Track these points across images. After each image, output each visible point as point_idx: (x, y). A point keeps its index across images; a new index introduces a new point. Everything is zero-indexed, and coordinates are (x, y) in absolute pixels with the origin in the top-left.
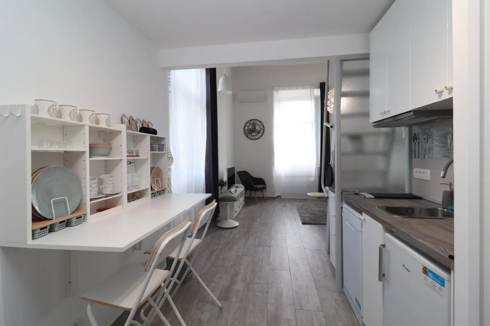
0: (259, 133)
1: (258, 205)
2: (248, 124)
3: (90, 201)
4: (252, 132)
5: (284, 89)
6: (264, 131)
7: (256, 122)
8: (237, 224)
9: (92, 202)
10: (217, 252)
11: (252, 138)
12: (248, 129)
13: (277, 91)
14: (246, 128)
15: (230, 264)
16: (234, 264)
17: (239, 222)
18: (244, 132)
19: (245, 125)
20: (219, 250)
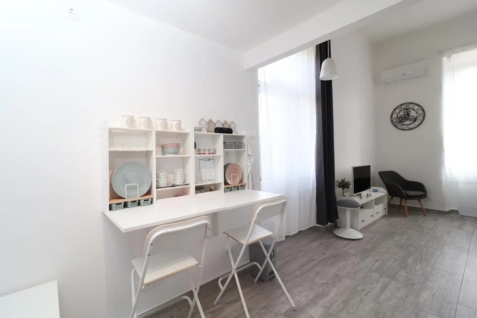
0: (415, 121)
1: (411, 218)
2: (397, 111)
3: (157, 189)
4: (404, 120)
5: (464, 50)
6: (424, 118)
7: (411, 106)
8: (360, 236)
9: (158, 190)
10: (316, 262)
11: (404, 128)
12: (397, 117)
13: (449, 56)
14: (395, 116)
15: (322, 281)
16: (327, 284)
17: (364, 235)
18: (392, 121)
19: (393, 112)
20: (319, 260)
